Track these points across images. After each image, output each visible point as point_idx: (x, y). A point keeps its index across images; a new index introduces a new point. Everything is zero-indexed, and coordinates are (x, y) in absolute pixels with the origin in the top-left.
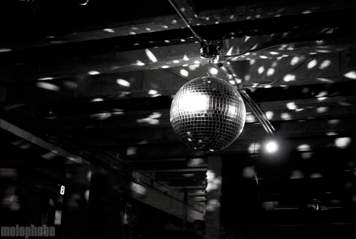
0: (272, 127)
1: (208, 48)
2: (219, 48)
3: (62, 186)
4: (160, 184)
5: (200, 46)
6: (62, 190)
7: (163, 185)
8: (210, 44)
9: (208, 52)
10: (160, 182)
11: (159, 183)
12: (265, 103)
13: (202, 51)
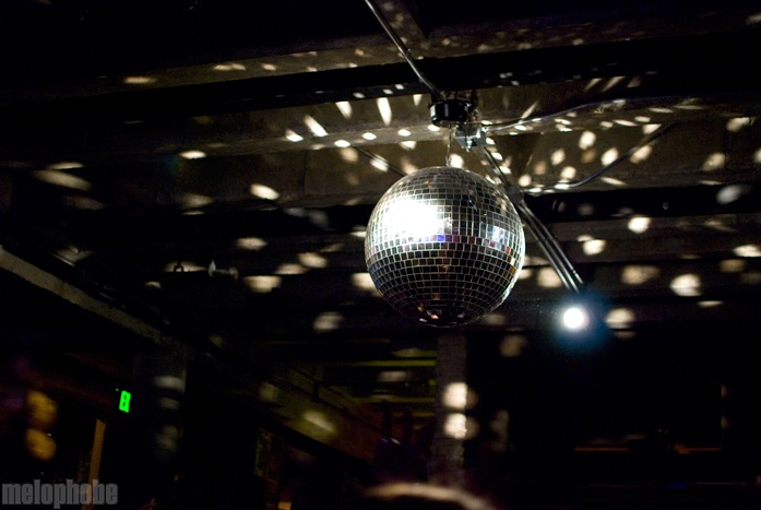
0: (577, 276)
1: (446, 106)
2: (469, 108)
3: (124, 393)
4: (335, 393)
5: (431, 102)
6: (122, 400)
7: (341, 395)
8: (452, 97)
9: (447, 114)
10: (332, 387)
11: (330, 390)
12: (563, 224)
13: (433, 113)
